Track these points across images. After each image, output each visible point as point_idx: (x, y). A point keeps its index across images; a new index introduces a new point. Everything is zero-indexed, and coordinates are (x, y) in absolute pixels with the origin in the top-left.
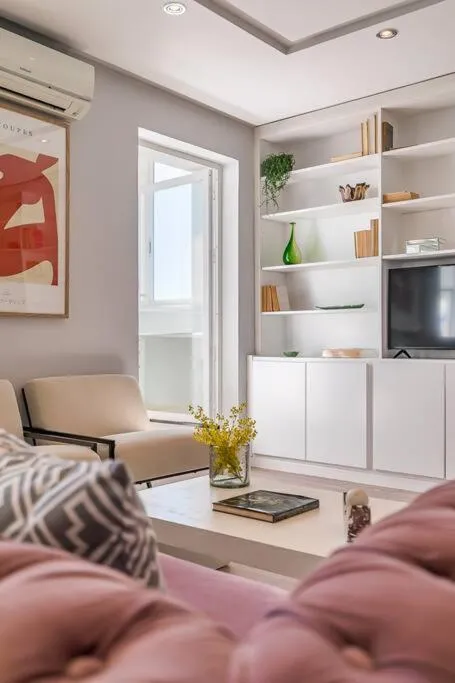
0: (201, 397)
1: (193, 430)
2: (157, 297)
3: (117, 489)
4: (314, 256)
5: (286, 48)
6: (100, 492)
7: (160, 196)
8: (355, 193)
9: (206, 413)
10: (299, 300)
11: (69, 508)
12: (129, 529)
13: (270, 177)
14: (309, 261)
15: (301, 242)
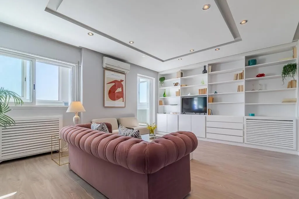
0: (148, 121)
1: (146, 127)
2: (140, 102)
3: (138, 132)
4: (169, 95)
5: (163, 61)
6: (137, 133)
7: (141, 84)
8: (176, 85)
9: (149, 124)
10: (166, 103)
11: (133, 134)
12: (139, 137)
13: (161, 81)
14: (168, 96)
15: (166, 93)
